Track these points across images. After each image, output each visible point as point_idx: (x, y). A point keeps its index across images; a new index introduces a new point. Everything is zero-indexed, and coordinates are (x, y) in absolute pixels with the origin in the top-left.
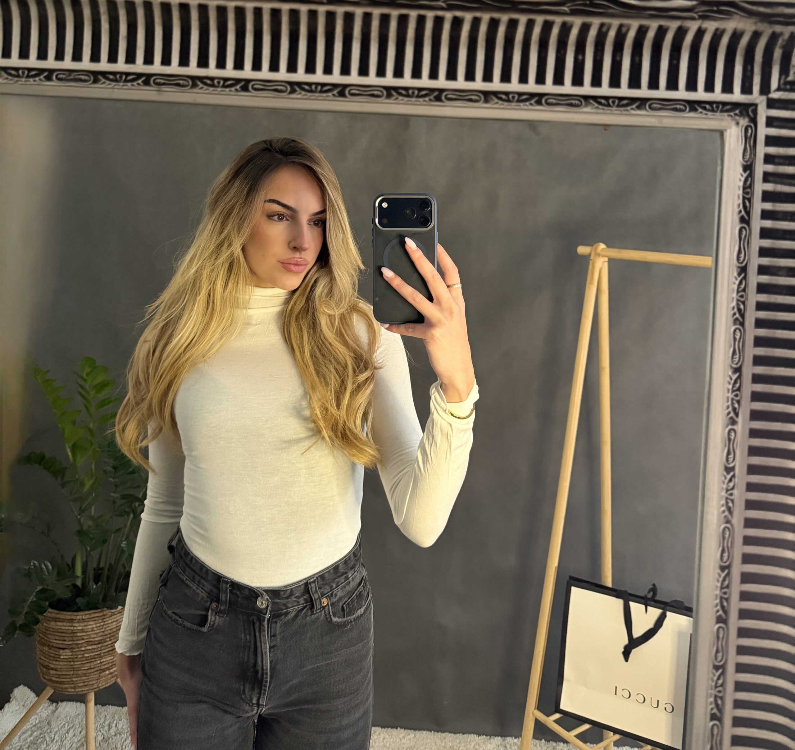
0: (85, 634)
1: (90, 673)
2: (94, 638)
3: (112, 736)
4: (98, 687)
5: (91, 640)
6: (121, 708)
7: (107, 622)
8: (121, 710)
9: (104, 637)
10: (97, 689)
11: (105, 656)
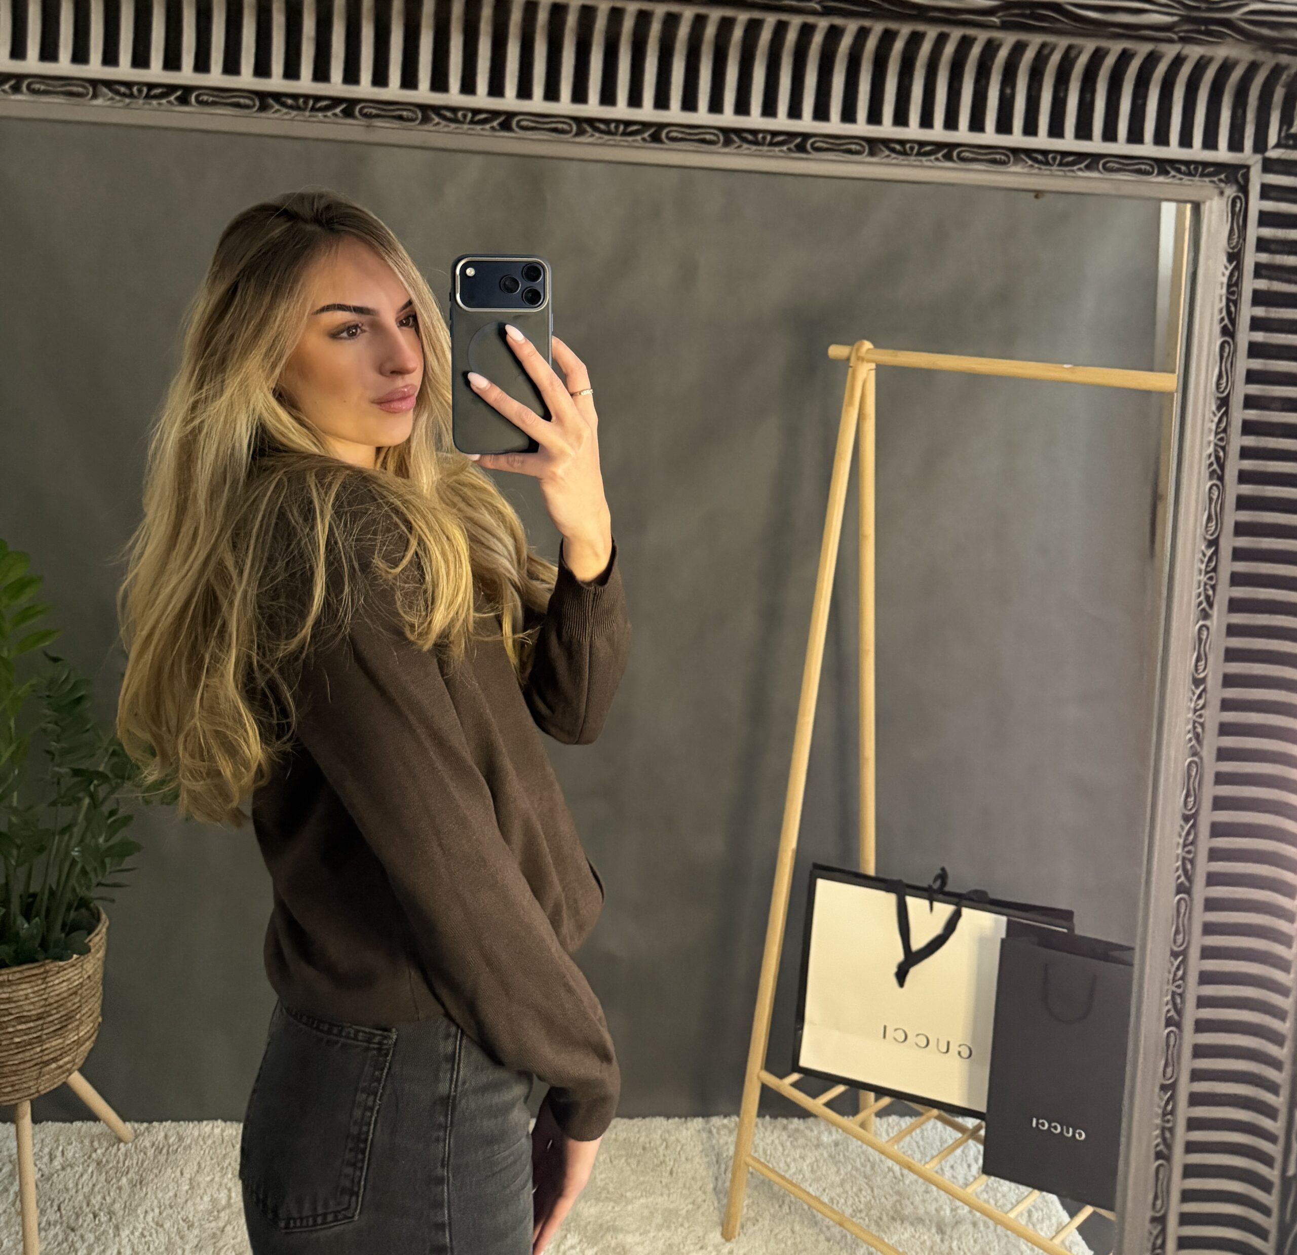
0: (13, 1005)
1: (24, 1069)
2: (29, 1011)
3: (58, 1170)
4: (38, 1092)
5: (25, 1014)
6: (68, 1125)
7: (51, 984)
8: (69, 1128)
9: (48, 1009)
10: (36, 1095)
11: (48, 1038)
